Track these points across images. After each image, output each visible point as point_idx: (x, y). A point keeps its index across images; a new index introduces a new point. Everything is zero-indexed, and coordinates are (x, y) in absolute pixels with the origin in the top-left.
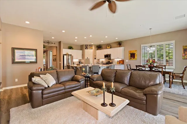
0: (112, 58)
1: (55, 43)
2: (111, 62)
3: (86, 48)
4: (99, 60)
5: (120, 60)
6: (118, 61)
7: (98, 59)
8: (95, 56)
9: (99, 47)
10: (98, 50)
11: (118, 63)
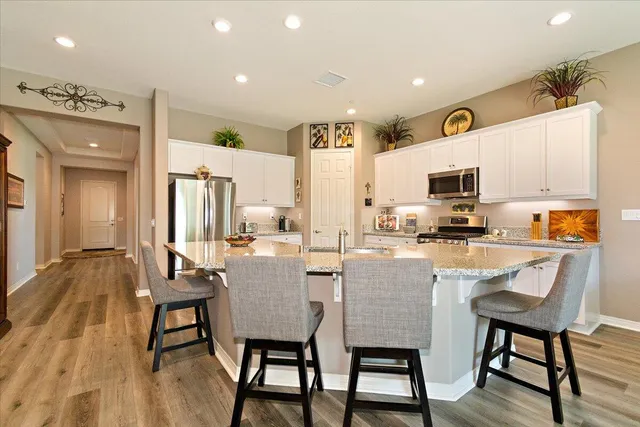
0: (485, 196)
1: (122, 106)
2: (472, 223)
3: (319, 141)
4: (388, 210)
5: (559, 206)
6: (537, 218)
7: (388, 203)
8: (368, 186)
9: (392, 135)
10: (383, 150)
11: (535, 232)
